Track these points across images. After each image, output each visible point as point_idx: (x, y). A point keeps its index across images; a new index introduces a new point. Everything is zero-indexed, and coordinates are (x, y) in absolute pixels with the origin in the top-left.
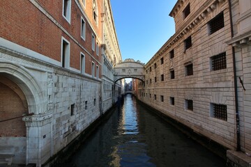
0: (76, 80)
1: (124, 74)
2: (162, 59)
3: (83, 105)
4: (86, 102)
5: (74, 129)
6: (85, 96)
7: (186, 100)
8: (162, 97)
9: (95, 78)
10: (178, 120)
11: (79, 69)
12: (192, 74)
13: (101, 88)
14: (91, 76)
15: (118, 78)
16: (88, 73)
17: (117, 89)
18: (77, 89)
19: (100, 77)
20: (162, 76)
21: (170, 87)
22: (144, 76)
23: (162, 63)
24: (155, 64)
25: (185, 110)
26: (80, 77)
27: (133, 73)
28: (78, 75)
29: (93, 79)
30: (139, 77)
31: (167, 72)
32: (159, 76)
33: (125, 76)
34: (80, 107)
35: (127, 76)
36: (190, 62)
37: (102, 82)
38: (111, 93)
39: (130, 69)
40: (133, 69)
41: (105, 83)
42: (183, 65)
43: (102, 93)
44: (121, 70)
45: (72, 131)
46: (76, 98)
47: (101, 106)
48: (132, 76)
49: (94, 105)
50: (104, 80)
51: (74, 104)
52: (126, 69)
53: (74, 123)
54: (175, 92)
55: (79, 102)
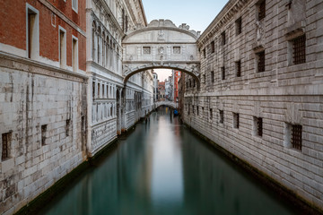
0: (16, 74)
2: (239, 22)
3: (36, 135)
4: (44, 127)
5: (11, 192)
6: (42, 114)
7: (289, 124)
8: (237, 115)
9: (70, 69)
10: (269, 173)
11: (22, 47)
12: (304, 61)
13: (86, 93)
14: (56, 65)
15: (134, 67)
16: (49, 57)
17: (130, 96)
18: (17, 97)
19: (83, 66)
20: (239, 63)
21: (254, 93)
22: (198, 64)
23: (239, 31)
24: (223, 34)
25: (286, 149)
26: (26, 68)
27: (170, 55)
28: (20, 61)
29: (61, 72)
30: (186, 65)
31: (248, 54)
32: (231, 65)
33: (152, 63)
34: (27, 138)
35: (156, 63)
36: (300, 30)
37: (87, 79)
38: (115, 105)
39: (163, 45)
40: (169, 45)
41: (97, 82)
42: (284, 39)
43: (87, 105)
44: (140, 49)
45: (7, 196)
46: (16, 116)
47: (86, 136)
48: (167, 63)
49: (67, 135)
50: (95, 74)
51: (11, 132)
52: (153, 45)
53: (11, 177)
54: (265, 104)
55: (25, 127)
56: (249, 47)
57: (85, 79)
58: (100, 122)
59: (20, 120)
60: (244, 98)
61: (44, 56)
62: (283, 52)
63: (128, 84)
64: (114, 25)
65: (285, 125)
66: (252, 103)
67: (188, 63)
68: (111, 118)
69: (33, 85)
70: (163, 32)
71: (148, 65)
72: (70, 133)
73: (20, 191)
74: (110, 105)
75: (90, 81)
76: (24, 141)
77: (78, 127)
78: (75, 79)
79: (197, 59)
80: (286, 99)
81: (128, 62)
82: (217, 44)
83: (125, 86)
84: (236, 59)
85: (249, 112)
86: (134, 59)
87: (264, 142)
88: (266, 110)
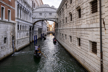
2: (66, 5)
8: (66, 36)
12: (81, 17)
17: (36, 29)
21: (69, 28)
23: (66, 8)
24: (63, 9)
25: (77, 47)
27: (48, 16)
30: (53, 19)
31: (68, 15)
32: (65, 19)
33: (42, 18)
35: (44, 18)
36: (79, 7)
37: (15, 24)
38: (29, 32)
39: (46, 13)
40: (48, 13)
41: (20, 25)
42: (76, 10)
43: (15, 33)
44: (38, 14)
47: (15, 43)
48: (47, 18)
49: (5, 43)
50: (19, 22)
52: (43, 13)
54: (72, 32)
56: (68, 13)
57: (14, 24)
58: (21, 38)
60: (67, 30)
62: (76, 14)
63: (35, 26)
64: (28, 6)
65: (76, 38)
66: (69, 31)
67: (54, 19)
68: (27, 37)
70: (46, 8)
71: (41, 19)
72: (6, 42)
74: (26, 33)
75: (17, 25)
77: (10, 40)
78: (9, 24)
79: (57, 17)
80: (77, 30)
81: (34, 18)
82: (62, 12)
83: (34, 26)
84: (66, 17)
85: (68, 34)
86: (36, 17)
87: (72, 44)
88: (72, 33)
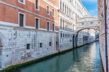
0: (31, 32)
1: (83, 26)
3: (38, 45)
4: (41, 43)
9: (51, 30)
11: (34, 26)
13: (58, 36)
15: (79, 29)
16: (43, 28)
17: (81, 37)
18: (31, 37)
19: (57, 30)
22: (99, 27)
26: (34, 31)
27: (90, 25)
30: (95, 27)
34: (35, 45)
35: (85, 27)
37: (59, 33)
38: (72, 39)
39: (87, 22)
40: (89, 22)
41: (63, 33)
44: (81, 24)
45: (28, 57)
46: (31, 41)
48: (89, 27)
50: (61, 31)
51: (29, 44)
52: (84, 23)
53: (29, 53)
55: (34, 43)
57: (57, 33)
58: (64, 43)
59: (32, 42)
61: (41, 28)
63: (79, 34)
68: (70, 42)
69: (37, 34)
71: (83, 28)
72: (51, 45)
73: (32, 56)
74: (69, 39)
76: (34, 46)
78: (53, 33)
81: (77, 28)
83: (77, 34)
